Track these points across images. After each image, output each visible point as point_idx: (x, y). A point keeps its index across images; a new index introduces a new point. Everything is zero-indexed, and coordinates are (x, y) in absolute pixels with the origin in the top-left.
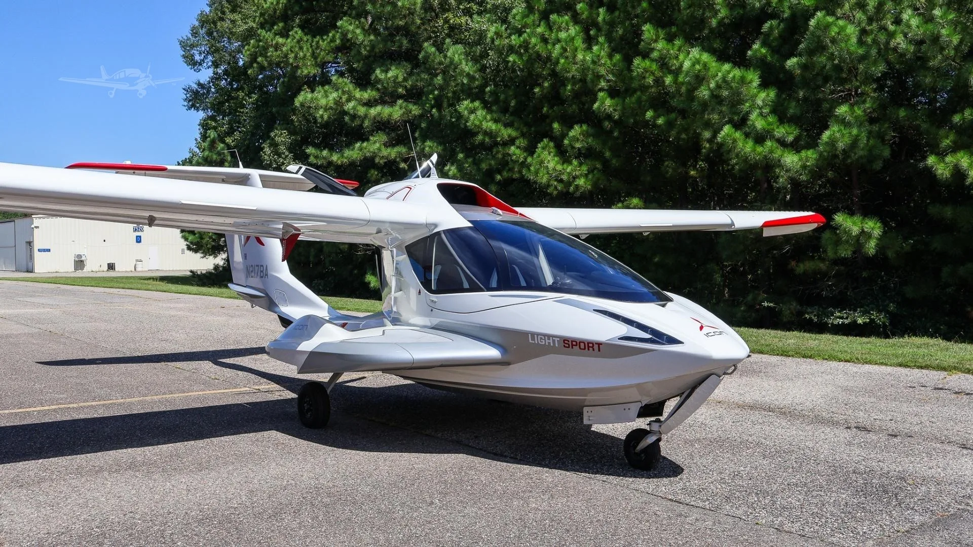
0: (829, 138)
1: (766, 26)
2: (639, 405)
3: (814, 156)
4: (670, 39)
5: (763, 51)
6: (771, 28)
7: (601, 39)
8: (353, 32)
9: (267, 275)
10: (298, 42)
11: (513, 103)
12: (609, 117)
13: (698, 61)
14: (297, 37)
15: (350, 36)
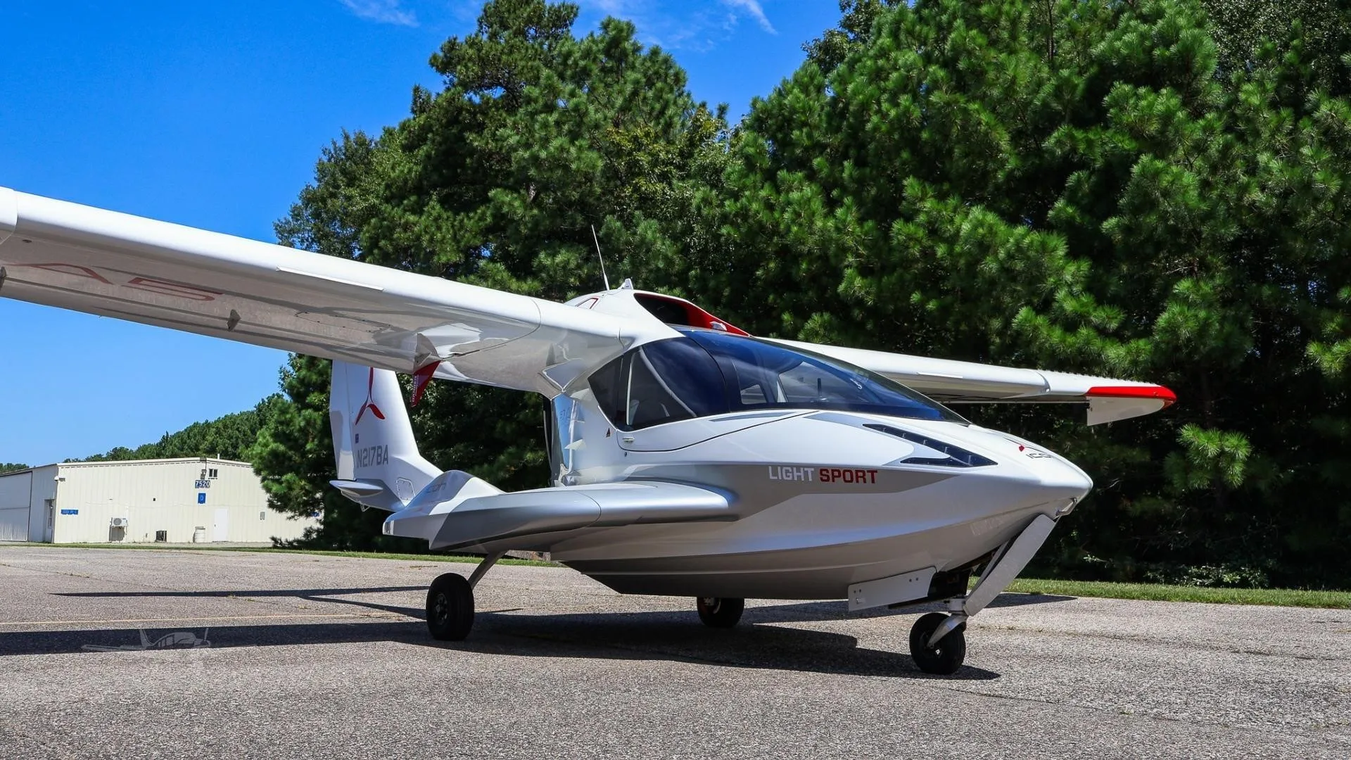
0: (1168, 322)
1: (1073, 178)
2: (932, 572)
3: (1148, 347)
4: (941, 197)
5: (1070, 210)
6: (1079, 180)
7: (848, 200)
8: (510, 204)
9: (386, 459)
10: (436, 220)
11: (726, 292)
12: (860, 302)
13: (981, 224)
14: (435, 213)
15: (505, 209)
